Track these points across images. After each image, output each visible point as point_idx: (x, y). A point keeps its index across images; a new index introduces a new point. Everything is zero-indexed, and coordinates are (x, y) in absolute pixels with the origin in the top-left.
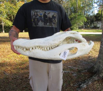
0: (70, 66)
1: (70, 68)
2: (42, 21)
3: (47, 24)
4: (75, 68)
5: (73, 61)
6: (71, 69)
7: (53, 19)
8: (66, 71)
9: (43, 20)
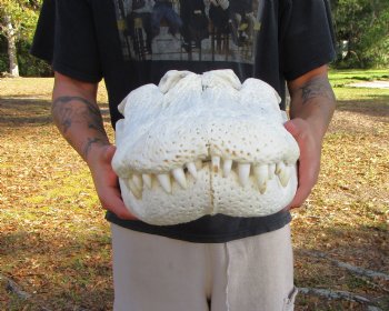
0: (349, 266)
1: (349, 272)
2: (172, 32)
3: (199, 45)
4: (375, 275)
5: (366, 237)
6: (355, 281)
7: (239, 17)
8: (327, 292)
9: (180, 22)
